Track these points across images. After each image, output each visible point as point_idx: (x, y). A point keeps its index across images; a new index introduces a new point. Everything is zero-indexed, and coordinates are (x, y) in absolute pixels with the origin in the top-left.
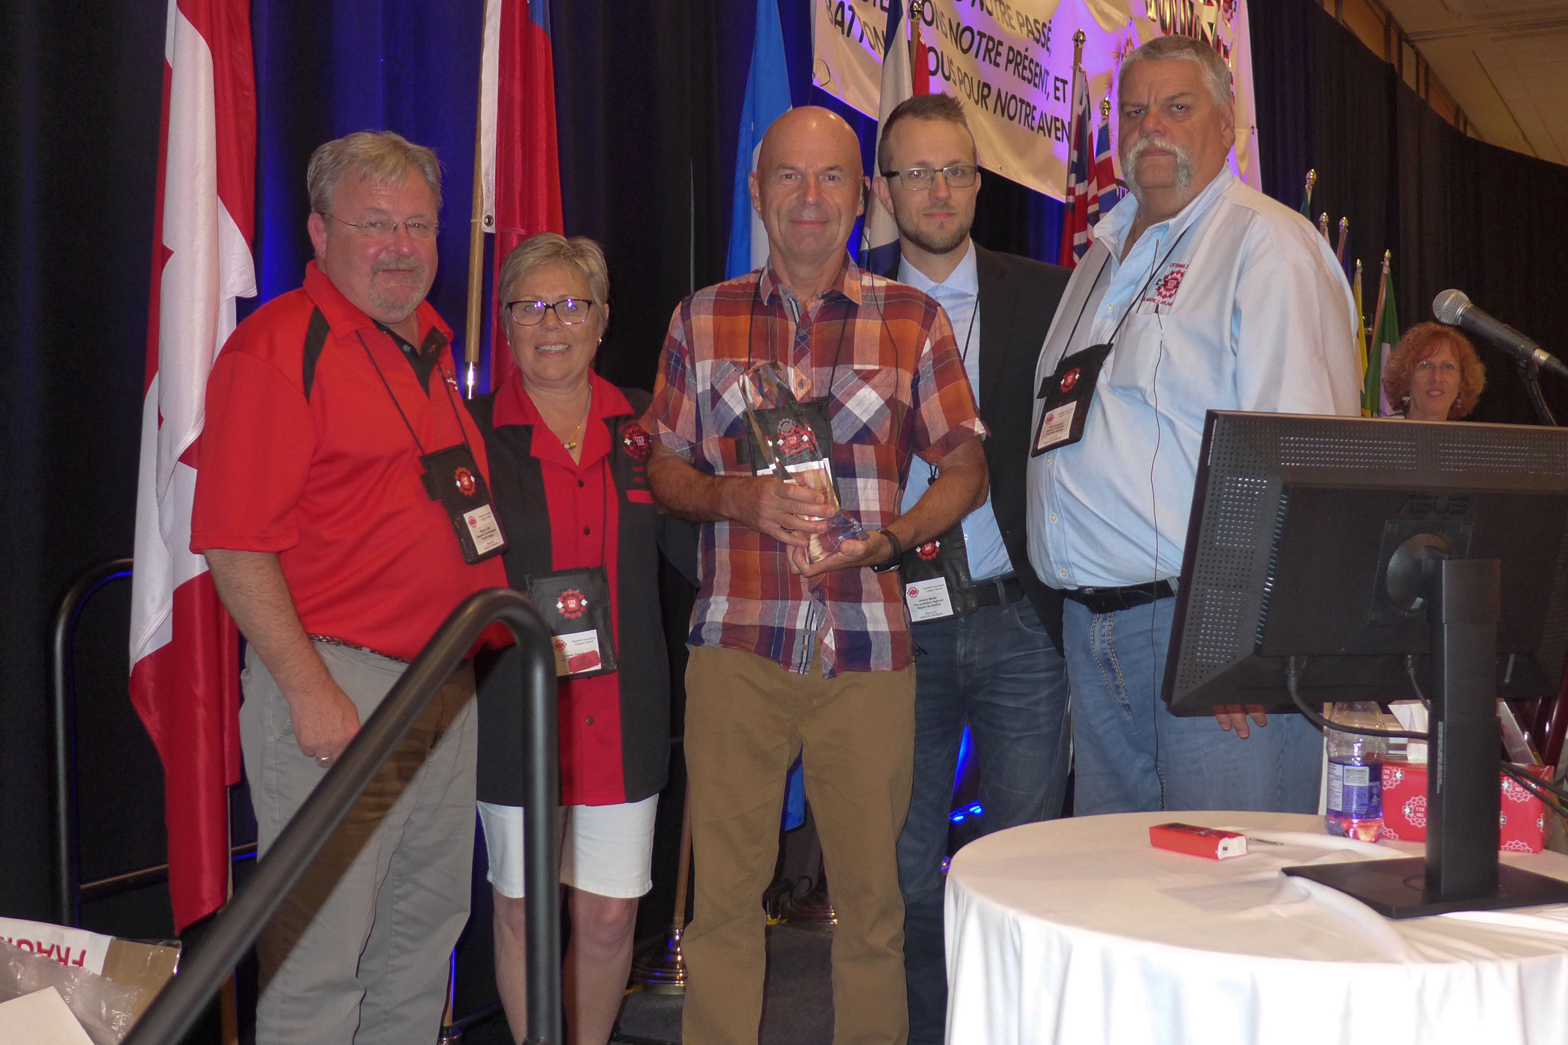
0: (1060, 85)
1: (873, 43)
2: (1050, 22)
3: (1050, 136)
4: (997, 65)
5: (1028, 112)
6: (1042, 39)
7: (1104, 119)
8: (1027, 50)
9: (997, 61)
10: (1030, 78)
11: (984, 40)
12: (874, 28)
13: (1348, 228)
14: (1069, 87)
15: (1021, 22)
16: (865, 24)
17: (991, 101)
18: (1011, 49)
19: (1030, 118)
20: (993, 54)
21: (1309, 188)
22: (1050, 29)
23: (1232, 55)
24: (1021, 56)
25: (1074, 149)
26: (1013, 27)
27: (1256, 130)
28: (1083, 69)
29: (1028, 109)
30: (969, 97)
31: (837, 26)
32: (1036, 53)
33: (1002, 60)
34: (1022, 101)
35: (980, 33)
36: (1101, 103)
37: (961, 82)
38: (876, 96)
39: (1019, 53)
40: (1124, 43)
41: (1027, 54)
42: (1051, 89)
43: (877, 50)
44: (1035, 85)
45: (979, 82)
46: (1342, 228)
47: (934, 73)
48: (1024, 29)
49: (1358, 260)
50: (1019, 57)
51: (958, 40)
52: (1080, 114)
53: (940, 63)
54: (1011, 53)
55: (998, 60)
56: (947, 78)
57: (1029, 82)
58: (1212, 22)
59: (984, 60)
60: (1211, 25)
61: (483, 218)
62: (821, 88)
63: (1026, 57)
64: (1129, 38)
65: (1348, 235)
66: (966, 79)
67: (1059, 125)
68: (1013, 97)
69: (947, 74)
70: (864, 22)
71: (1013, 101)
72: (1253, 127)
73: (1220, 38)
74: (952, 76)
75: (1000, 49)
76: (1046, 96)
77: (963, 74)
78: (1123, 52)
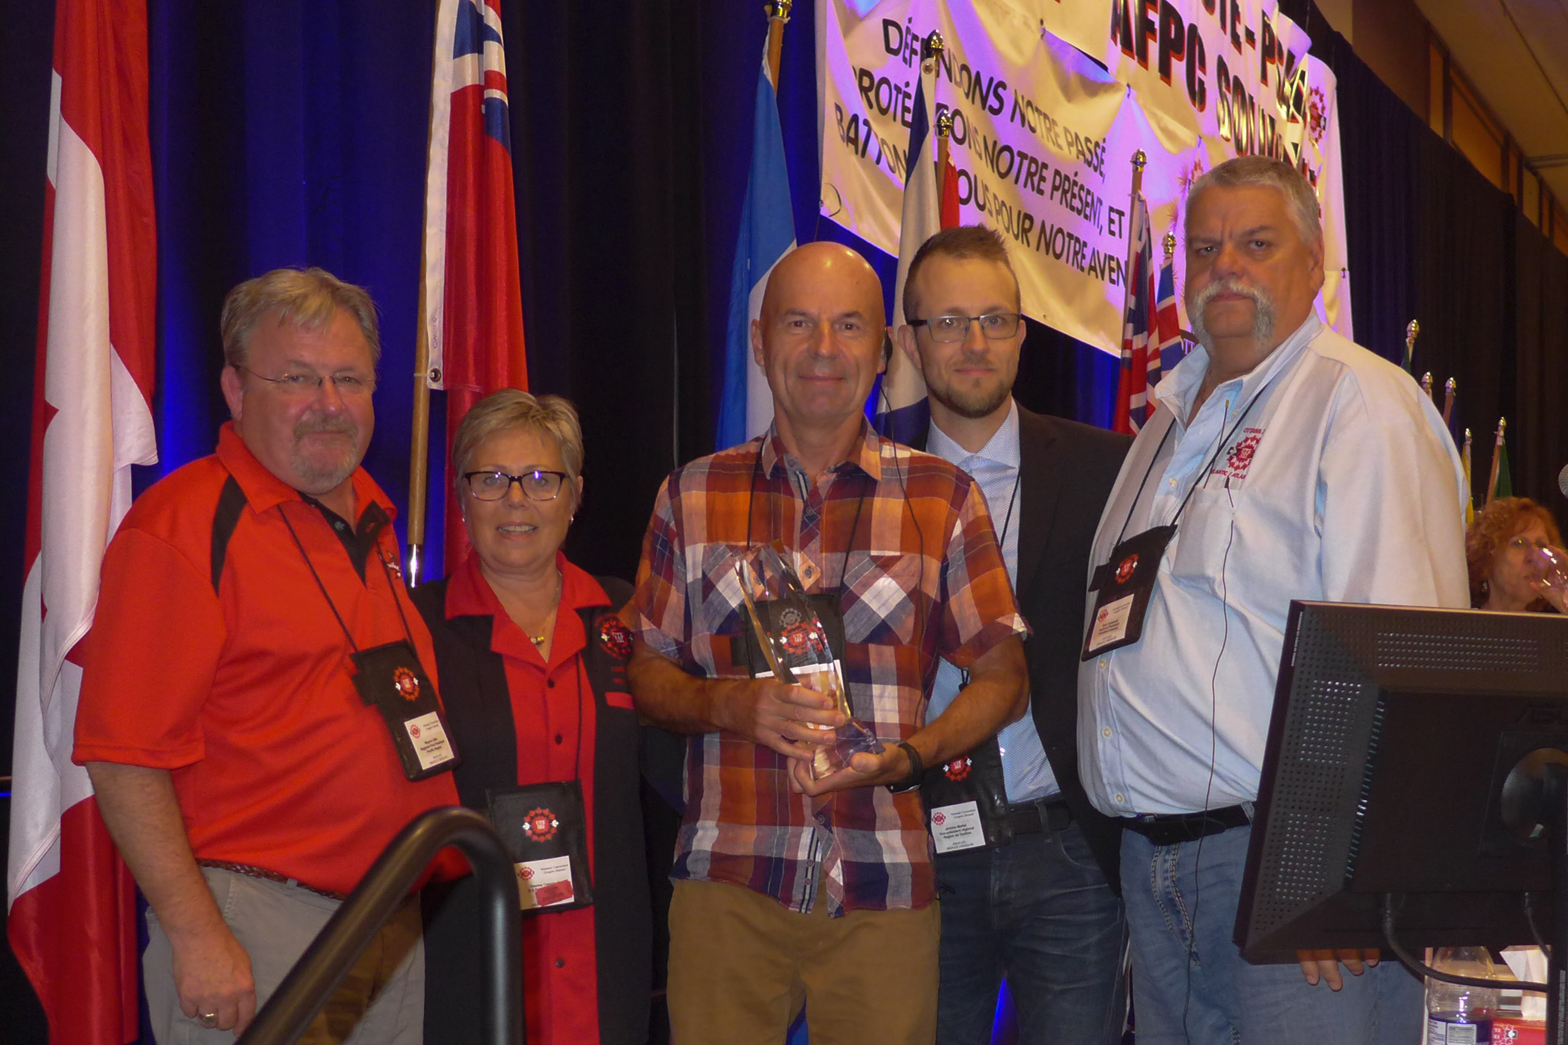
0: (1115, 216)
1: (892, 164)
2: (1104, 140)
3: (1103, 279)
4: (1041, 192)
5: (1077, 249)
6: (1095, 162)
7: (1167, 258)
8: (1076, 174)
9: (1041, 187)
10: (1080, 208)
11: (1026, 163)
12: (894, 147)
13: (1455, 390)
14: (1126, 220)
15: (1070, 140)
16: (883, 142)
17: (1033, 236)
18: (1057, 173)
19: (1079, 257)
20: (1036, 179)
21: (1410, 343)
22: (1104, 150)
23: (1320, 182)
24: (1069, 183)
25: (1132, 293)
26: (1060, 147)
27: (1347, 273)
28: (1143, 197)
29: (1077, 245)
30: (1008, 229)
31: (849, 144)
32: (1087, 177)
33: (1047, 187)
34: (1070, 236)
35: (1020, 154)
36: (1164, 239)
37: (998, 212)
38: (896, 228)
39: (1067, 178)
40: (1191, 167)
41: (1076, 179)
42: (1104, 221)
43: (897, 172)
44: (1086, 217)
45: (1019, 213)
46: (1448, 391)
47: (966, 202)
48: (1074, 150)
49: (1468, 430)
51: (994, 162)
52: (1139, 251)
53: (973, 189)
54: (1058, 178)
55: (1043, 186)
56: (982, 208)
57: (1079, 212)
58: (1296, 142)
59: (1025, 185)
60: (1295, 146)
61: (429, 372)
62: (831, 218)
63: (1075, 183)
64: (1197, 161)
65: (1456, 398)
66: (1004, 208)
67: (1114, 264)
68: (1060, 231)
69: (981, 203)
70: (882, 140)
71: (1060, 235)
72: (1344, 270)
73: (1306, 162)
74: (988, 205)
75: (1045, 173)
76: (1099, 230)
77: (1000, 203)
78: (1190, 177)
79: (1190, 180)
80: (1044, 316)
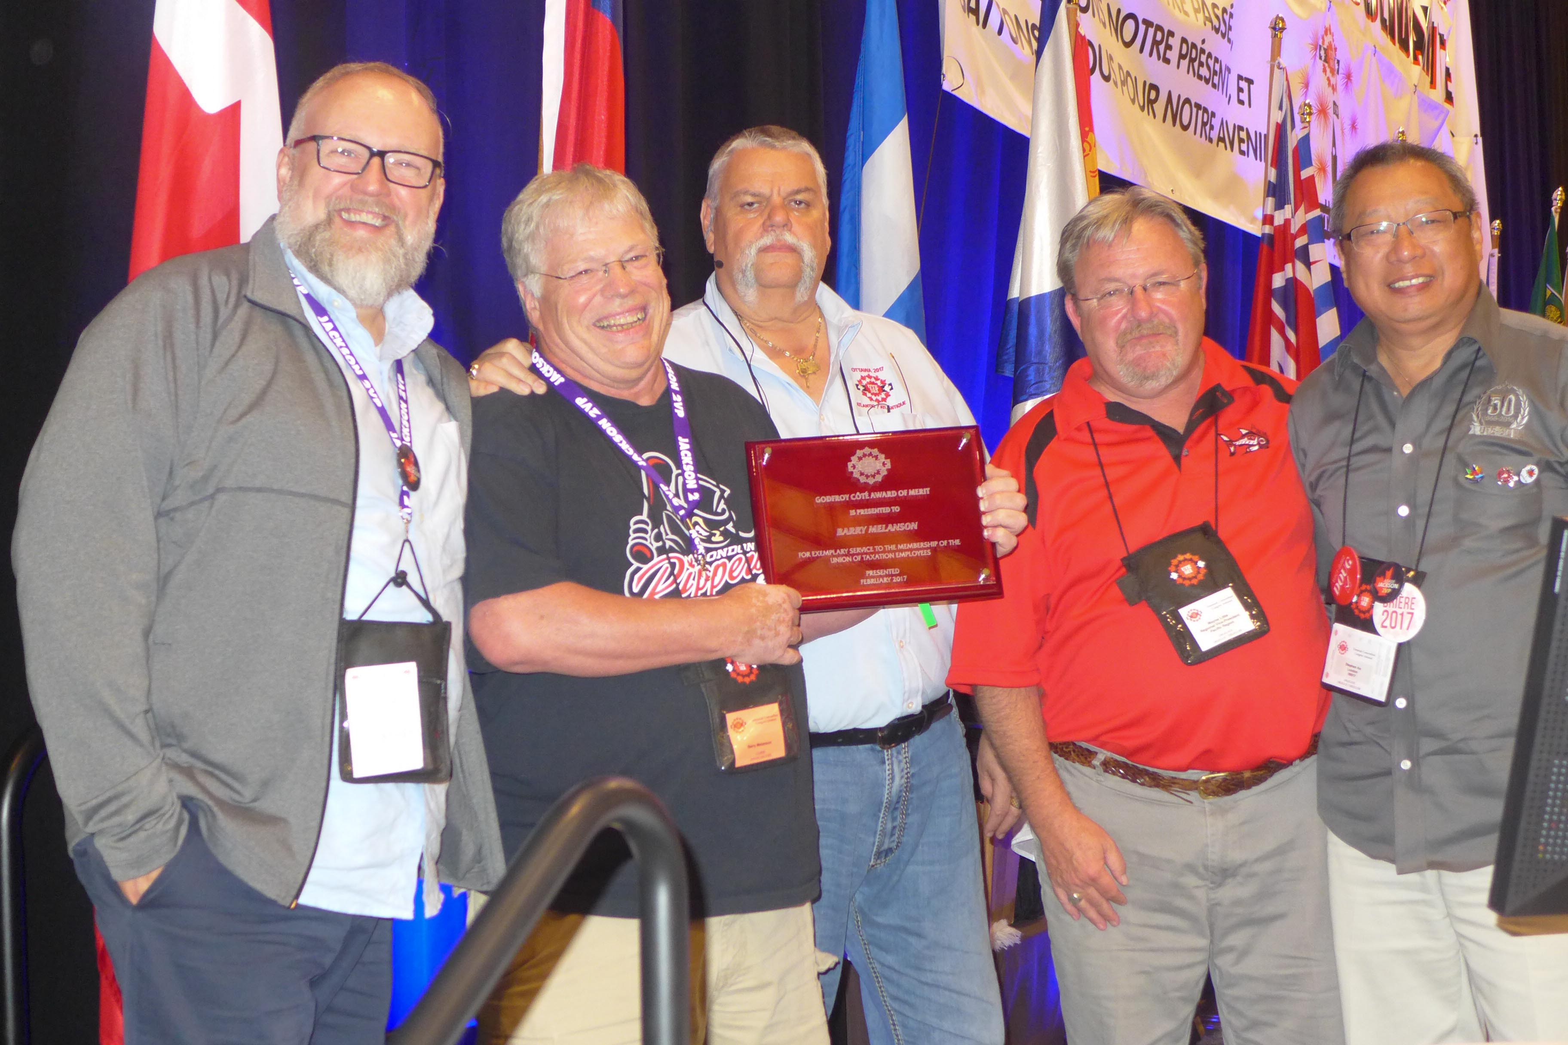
0: (1244, 85)
1: (1014, 36)
2: (1232, 6)
3: (1232, 150)
4: (1167, 61)
5: (1205, 120)
6: (1223, 28)
7: (1307, 128)
8: (1203, 42)
9: (1167, 56)
10: (1208, 77)
11: (1151, 31)
12: (1016, 16)
14: (1257, 88)
15: (1196, 6)
16: (1005, 12)
17: (1160, 107)
18: (1184, 40)
19: (1208, 127)
20: (1162, 47)
21: (1556, 212)
22: (1231, 16)
23: (1449, 45)
25: (1272, 166)
26: (1186, 13)
27: (1480, 139)
28: (1283, 65)
29: (1205, 115)
30: (1133, 101)
31: (970, 14)
32: (1215, 45)
33: (1173, 55)
34: (1198, 106)
35: (1145, 22)
37: (1124, 83)
39: (1194, 46)
40: (1321, 32)
41: (1204, 46)
42: (1233, 90)
43: (1020, 43)
44: (1214, 86)
45: (1145, 83)
48: (1201, 16)
50: (1194, 51)
51: (1118, 30)
52: (1280, 121)
55: (1169, 54)
56: (1107, 79)
57: (1207, 81)
58: (1426, 5)
59: (1151, 55)
60: (1425, 9)
62: (954, 93)
63: (1203, 51)
64: (1327, 26)
66: (1129, 78)
67: (1243, 135)
68: (1188, 101)
69: (1106, 73)
70: (1003, 9)
71: (1187, 106)
72: (1477, 137)
73: (1435, 25)
74: (1113, 76)
75: (1171, 41)
76: (1227, 100)
77: (1125, 72)
78: (1320, 43)
79: (1320, 46)
80: (1172, 191)
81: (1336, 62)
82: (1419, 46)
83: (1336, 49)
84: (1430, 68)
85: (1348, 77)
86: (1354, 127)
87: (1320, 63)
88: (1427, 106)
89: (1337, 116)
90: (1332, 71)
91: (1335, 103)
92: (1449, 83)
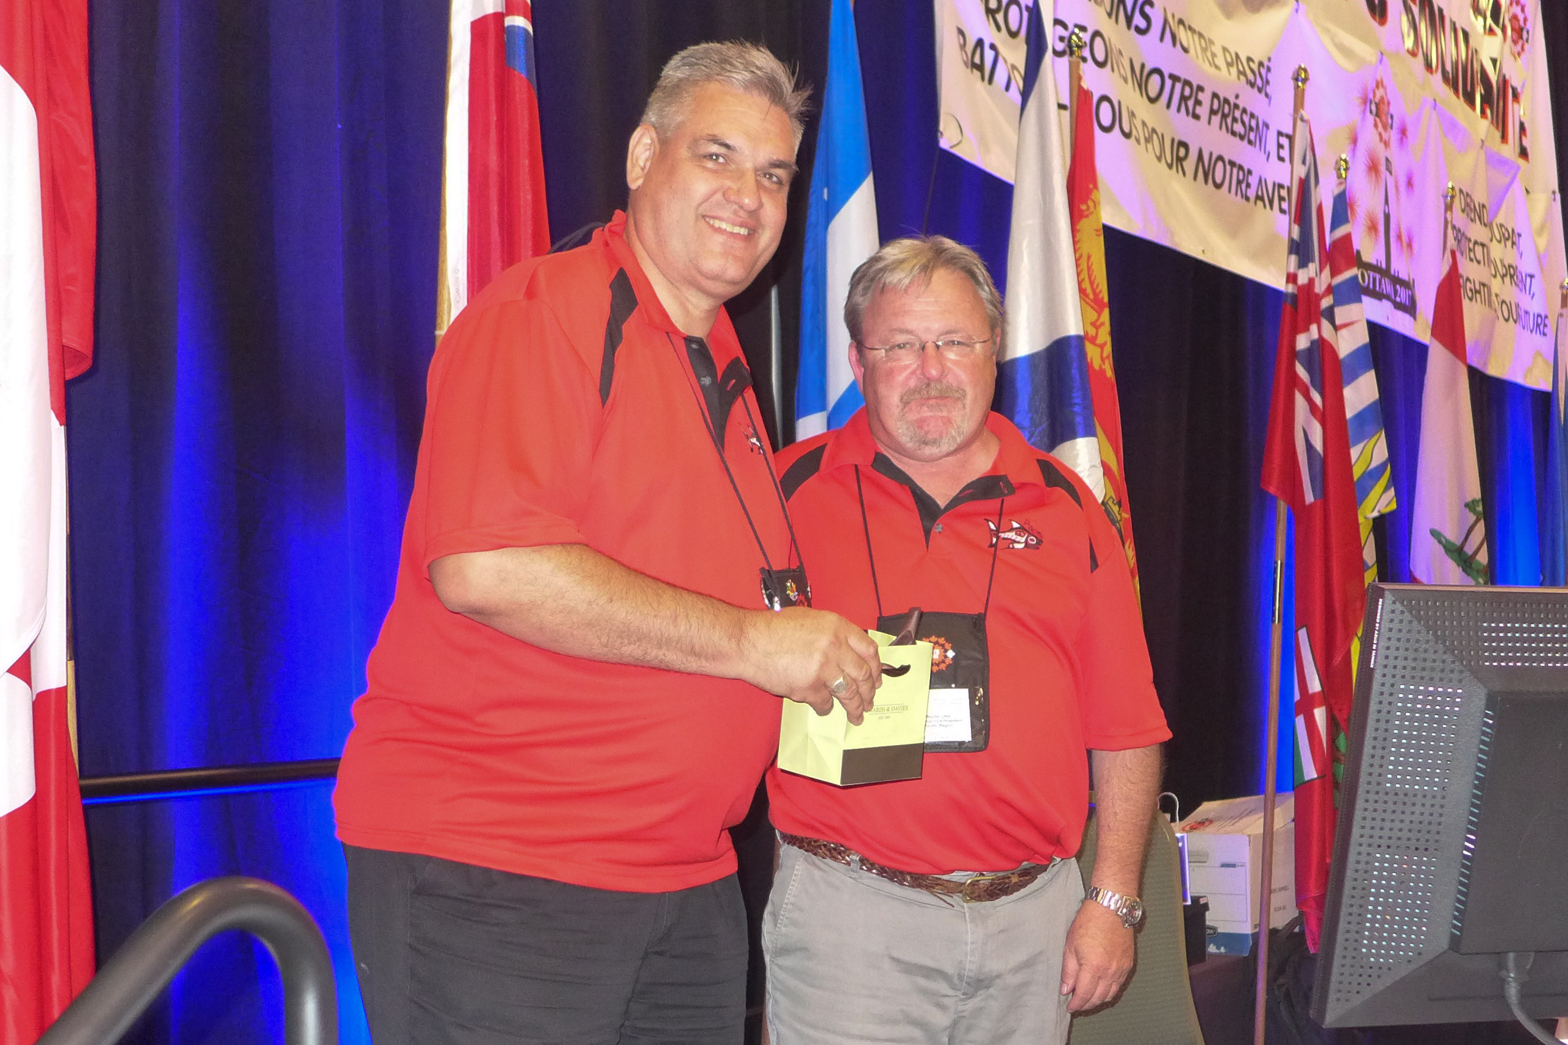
0: (1284, 141)
2: (1269, 59)
3: (1272, 207)
4: (1196, 117)
5: (1241, 178)
6: (1259, 82)
7: (1340, 183)
8: (1237, 97)
9: (1197, 112)
10: (1242, 133)
11: (1178, 86)
15: (1229, 60)
16: (1013, 65)
17: (1190, 164)
18: (1215, 95)
19: (1244, 186)
20: (1191, 103)
22: (1269, 69)
23: (1523, 99)
24: (1230, 106)
25: (1295, 224)
26: (1217, 67)
27: (1558, 196)
28: (1306, 114)
29: (1241, 173)
30: (1159, 159)
31: (974, 71)
32: (1250, 99)
33: (1203, 111)
34: (1232, 164)
35: (1172, 76)
37: (1147, 140)
39: (1226, 101)
41: (1237, 102)
42: (1272, 146)
44: (1250, 142)
45: (1173, 140)
47: (1107, 129)
48: (1234, 70)
50: (1226, 107)
51: (1142, 85)
52: (1303, 176)
53: (1117, 116)
54: (1216, 101)
55: (1198, 110)
56: (1127, 135)
57: (1242, 138)
58: (1495, 56)
59: (1179, 110)
60: (1494, 61)
62: (952, 150)
63: (1236, 106)
64: (1379, 79)
66: (1155, 136)
67: (1284, 193)
68: (1220, 158)
69: (1127, 130)
70: (1011, 63)
71: (1220, 164)
72: (1554, 193)
73: (1507, 77)
74: (1134, 132)
75: (1201, 96)
76: (1265, 157)
77: (1150, 130)
78: (1371, 96)
80: (1203, 251)
81: (1389, 117)
82: (1487, 100)
83: (1389, 103)
84: (1501, 122)
85: (1403, 132)
86: (1410, 184)
87: (1370, 118)
88: (1496, 161)
89: (1391, 173)
90: (1385, 127)
91: (1387, 160)
92: (1524, 138)
